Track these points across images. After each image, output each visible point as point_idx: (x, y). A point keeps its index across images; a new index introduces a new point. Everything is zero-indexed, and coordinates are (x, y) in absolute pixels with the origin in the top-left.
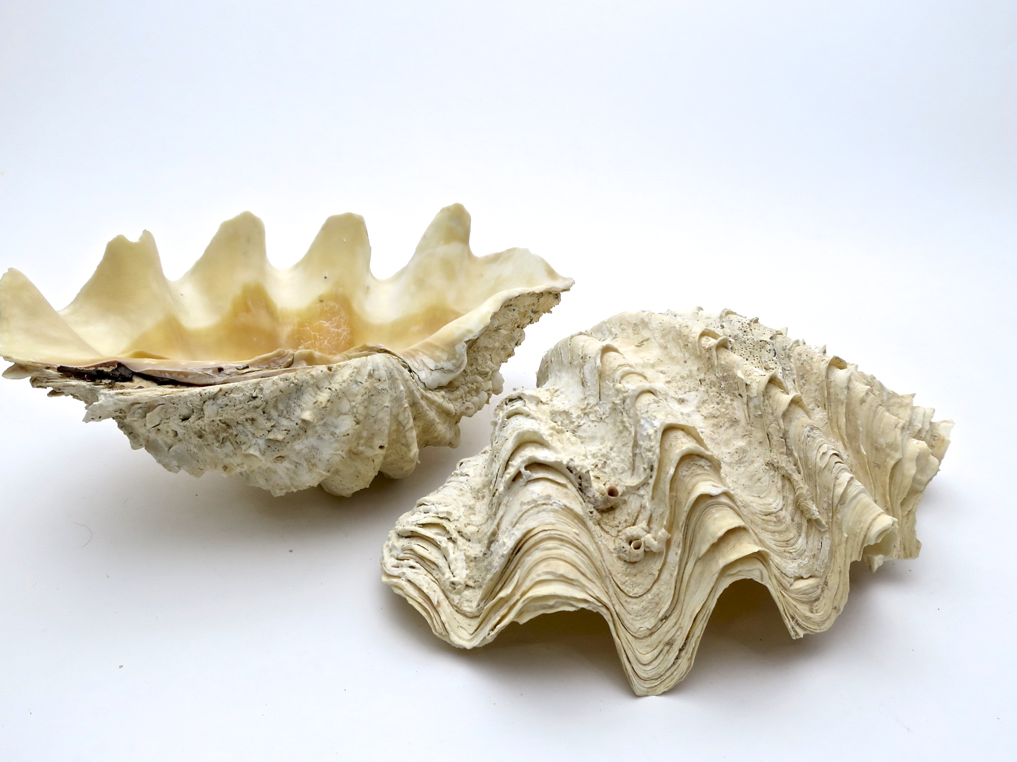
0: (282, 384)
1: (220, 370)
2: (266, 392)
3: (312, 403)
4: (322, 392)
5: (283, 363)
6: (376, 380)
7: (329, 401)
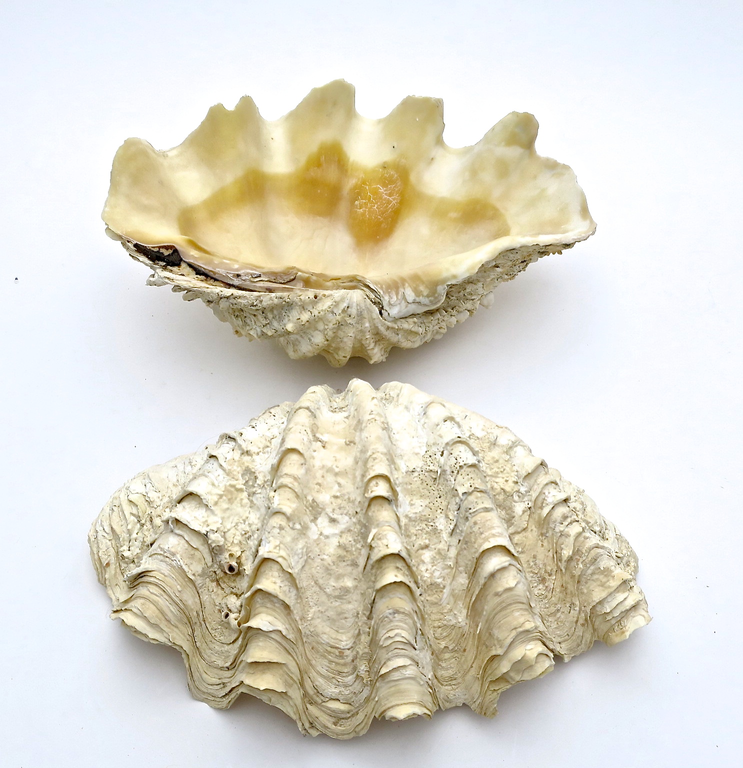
0: (276, 301)
1: (238, 276)
3: (297, 318)
4: (305, 312)
5: (286, 279)
6: (348, 315)
7: (308, 321)
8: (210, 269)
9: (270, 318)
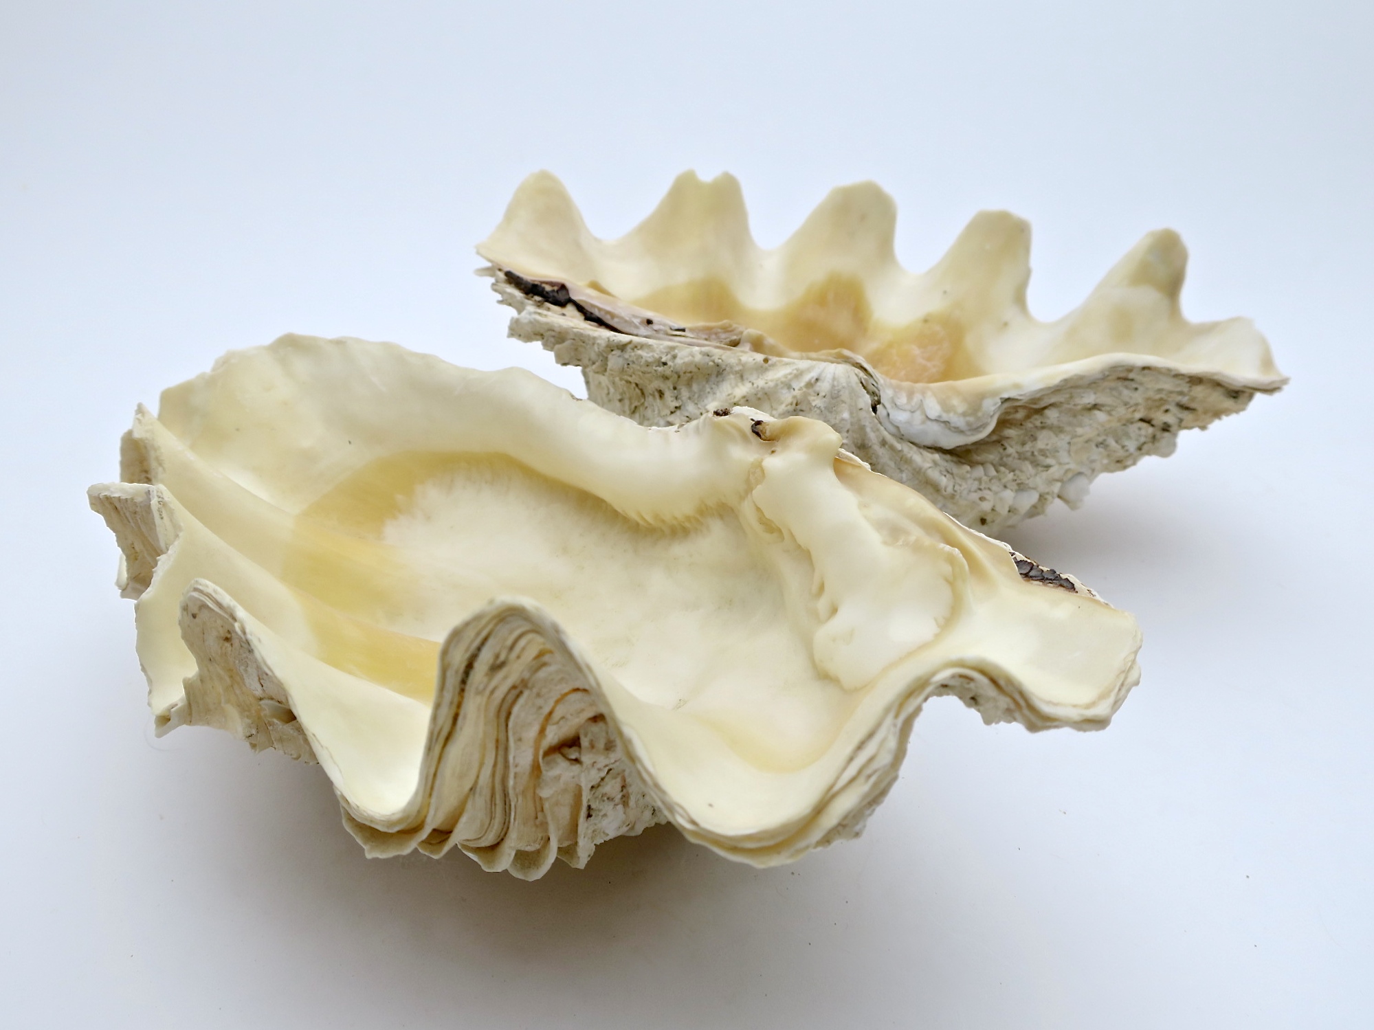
1: (649, 322)
2: (679, 361)
3: (727, 394)
5: (725, 339)
6: (815, 392)
8: (608, 308)
9: (684, 398)
